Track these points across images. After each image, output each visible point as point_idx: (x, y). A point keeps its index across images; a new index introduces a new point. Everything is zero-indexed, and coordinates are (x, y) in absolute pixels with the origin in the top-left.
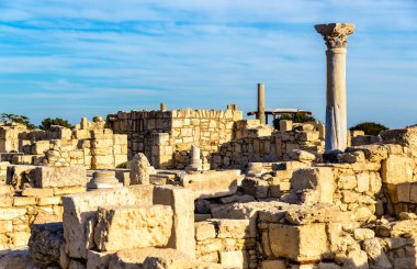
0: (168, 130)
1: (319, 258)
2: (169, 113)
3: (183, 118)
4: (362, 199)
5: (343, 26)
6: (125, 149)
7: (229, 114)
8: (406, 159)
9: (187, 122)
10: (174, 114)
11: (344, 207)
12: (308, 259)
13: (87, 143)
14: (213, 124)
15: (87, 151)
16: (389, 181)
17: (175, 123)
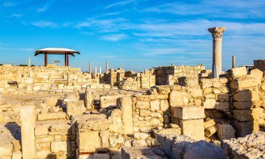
0: (173, 74)
1: (94, 151)
2: (173, 67)
3: (179, 69)
4: (153, 114)
5: (220, 28)
6: (154, 81)
7: (199, 68)
8: (184, 93)
9: (181, 71)
10: (175, 68)
11: (142, 119)
12: (85, 151)
13: (139, 79)
14: (192, 71)
15: (139, 81)
16: (172, 105)
17: (175, 71)
